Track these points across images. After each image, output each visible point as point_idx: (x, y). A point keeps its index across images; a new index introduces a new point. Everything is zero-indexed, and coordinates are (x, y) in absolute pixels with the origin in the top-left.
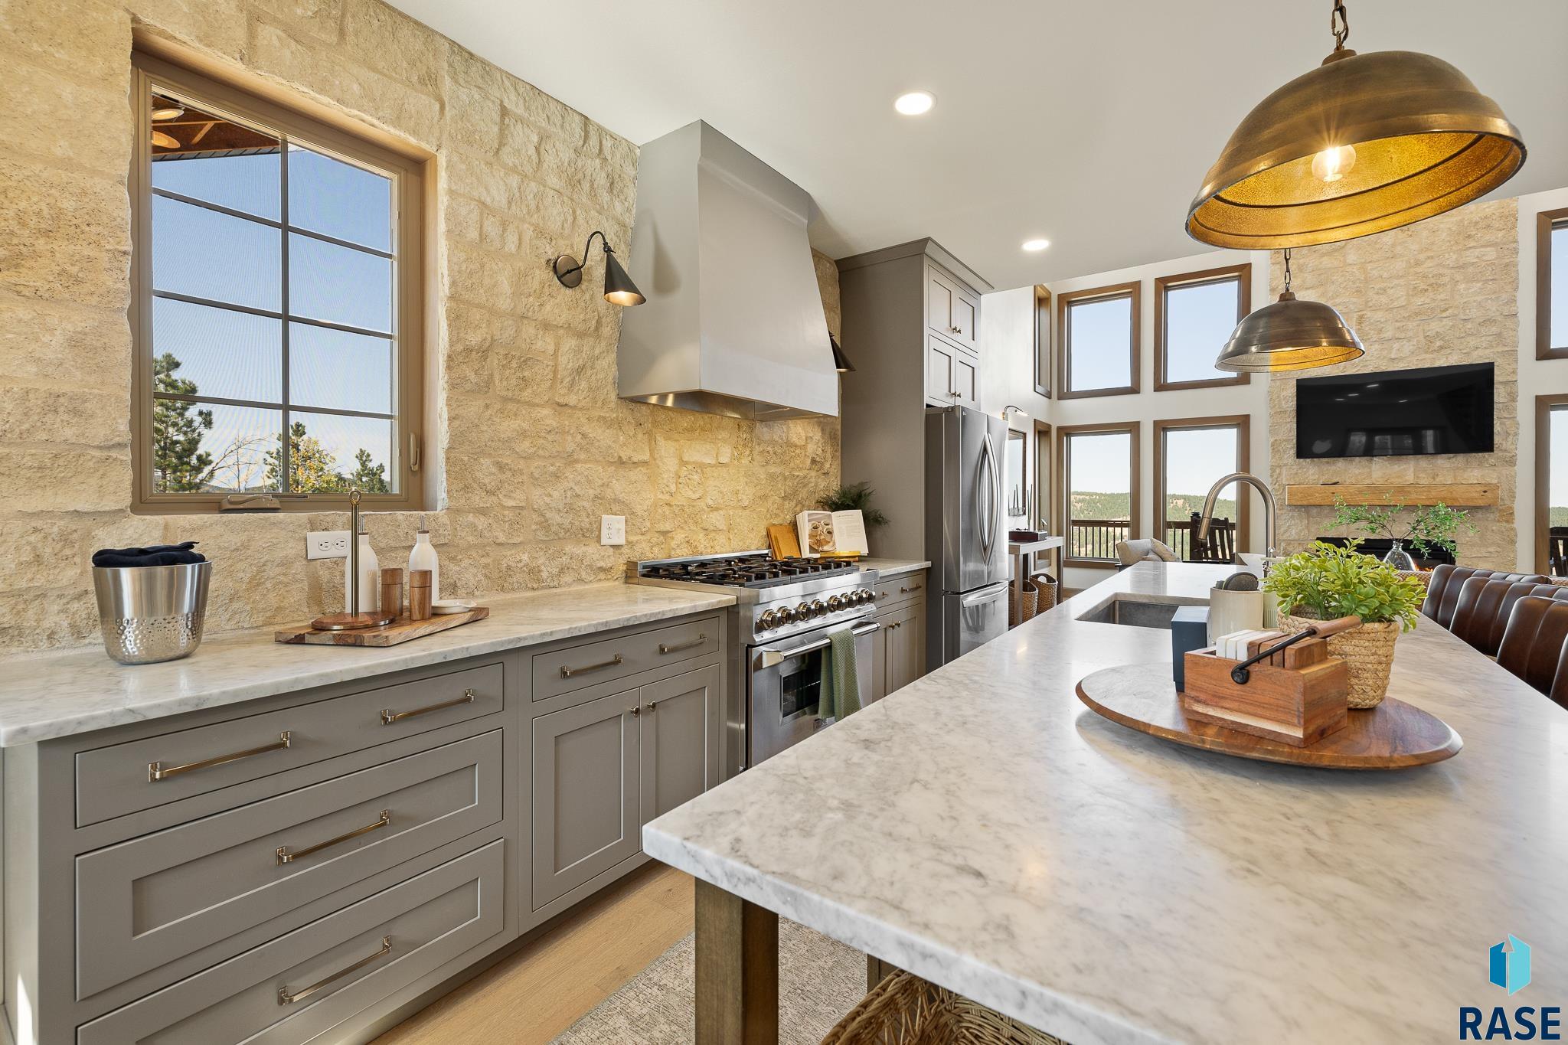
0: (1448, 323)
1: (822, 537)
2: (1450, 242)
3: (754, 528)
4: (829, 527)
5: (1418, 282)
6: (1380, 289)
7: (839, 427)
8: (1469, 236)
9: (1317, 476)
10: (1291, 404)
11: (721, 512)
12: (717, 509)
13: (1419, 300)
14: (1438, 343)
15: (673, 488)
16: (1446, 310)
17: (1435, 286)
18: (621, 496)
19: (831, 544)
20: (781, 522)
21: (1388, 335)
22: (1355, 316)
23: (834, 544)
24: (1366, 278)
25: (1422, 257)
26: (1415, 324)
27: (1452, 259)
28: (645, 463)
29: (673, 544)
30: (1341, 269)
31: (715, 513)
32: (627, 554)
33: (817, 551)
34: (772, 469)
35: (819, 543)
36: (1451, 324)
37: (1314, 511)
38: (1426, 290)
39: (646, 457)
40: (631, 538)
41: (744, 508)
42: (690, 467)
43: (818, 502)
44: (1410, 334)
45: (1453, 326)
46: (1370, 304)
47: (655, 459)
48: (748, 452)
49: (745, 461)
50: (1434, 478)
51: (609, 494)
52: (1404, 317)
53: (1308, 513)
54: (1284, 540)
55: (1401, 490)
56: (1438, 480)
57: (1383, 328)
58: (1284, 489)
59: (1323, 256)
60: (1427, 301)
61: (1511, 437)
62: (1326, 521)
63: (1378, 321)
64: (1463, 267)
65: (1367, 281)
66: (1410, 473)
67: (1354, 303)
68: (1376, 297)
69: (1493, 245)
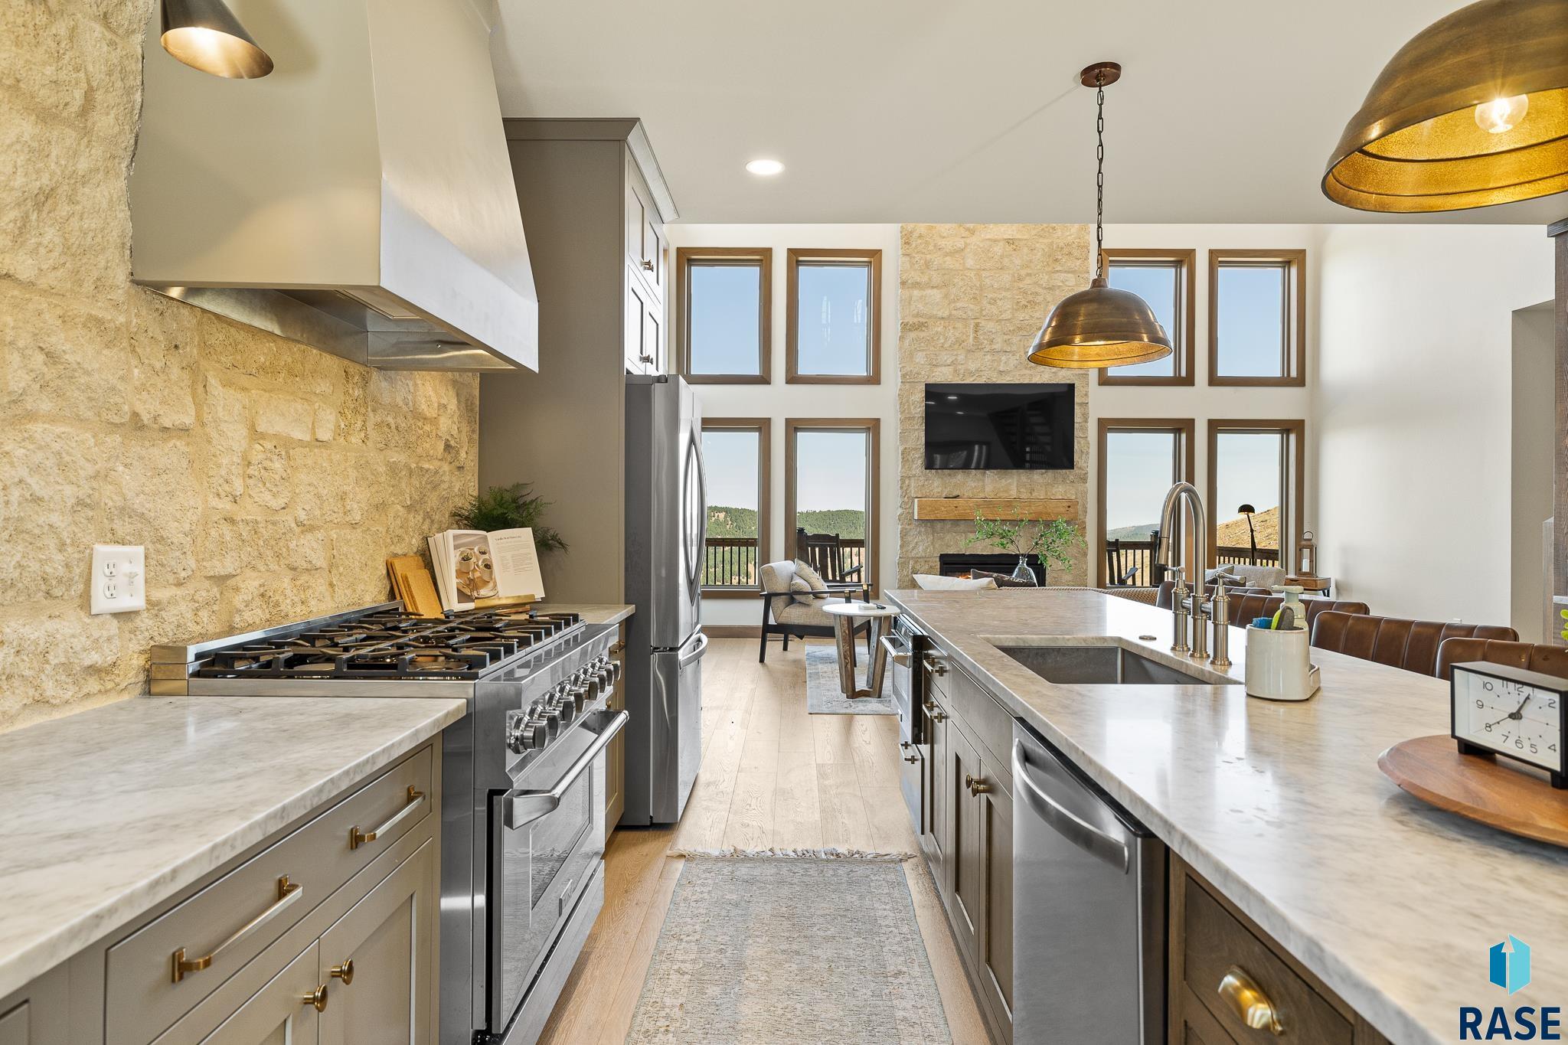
1: (477, 574)
2: (1042, 262)
3: (369, 563)
4: (486, 556)
5: (1020, 297)
6: (991, 298)
7: (477, 393)
8: (1056, 260)
9: (941, 488)
10: (919, 410)
11: (320, 535)
12: (311, 529)
13: (1021, 315)
15: (238, 486)
17: (1032, 303)
18: (137, 503)
19: (491, 585)
20: (405, 550)
21: (996, 346)
22: (972, 323)
23: (495, 585)
24: (980, 286)
25: (1023, 273)
26: (1018, 338)
27: (1044, 279)
28: (185, 430)
29: (238, 601)
30: (961, 272)
31: (309, 536)
32: (152, 631)
33: (469, 599)
34: (397, 457)
35: (473, 584)
37: (939, 525)
38: (1026, 306)
39: (188, 419)
40: (159, 594)
41: (354, 526)
42: (269, 445)
43: (454, 515)
44: (1014, 348)
46: (984, 313)
47: (203, 425)
48: (359, 424)
49: (355, 439)
50: (1032, 493)
51: (108, 496)
52: (1010, 331)
53: (932, 527)
54: (912, 558)
55: (1009, 504)
56: (1035, 494)
57: (994, 338)
58: (913, 502)
59: (946, 255)
60: (1027, 318)
61: (1084, 455)
62: (948, 537)
63: (990, 332)
64: (1051, 289)
65: (981, 288)
66: (1014, 487)
67: (971, 310)
68: (989, 306)
69: (1073, 272)
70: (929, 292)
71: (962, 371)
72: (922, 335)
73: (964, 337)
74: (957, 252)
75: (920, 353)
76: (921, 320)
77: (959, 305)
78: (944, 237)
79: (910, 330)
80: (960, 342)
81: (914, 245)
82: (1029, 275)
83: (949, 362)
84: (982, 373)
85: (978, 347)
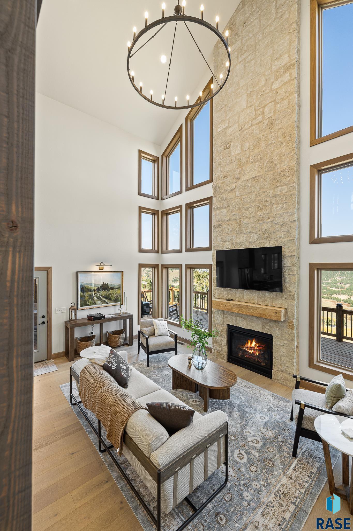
0: (269, 224)
2: (270, 184)
5: (259, 204)
6: (246, 208)
8: (278, 181)
9: (227, 295)
13: (259, 213)
14: (266, 235)
16: (269, 218)
17: (265, 206)
21: (249, 230)
22: (238, 221)
25: (260, 192)
26: (258, 225)
27: (271, 192)
30: (234, 199)
36: (270, 225)
37: (225, 311)
38: (262, 209)
44: (256, 230)
45: (271, 226)
46: (243, 215)
50: (265, 302)
52: (254, 222)
54: (217, 323)
57: (247, 227)
59: (229, 192)
60: (262, 214)
61: (293, 285)
62: (229, 317)
63: (246, 224)
64: (275, 196)
65: (242, 204)
66: (256, 298)
67: (238, 215)
68: (245, 212)
69: (285, 185)
70: (223, 210)
71: (234, 243)
72: (220, 229)
73: (235, 228)
74: (233, 190)
75: (219, 237)
76: (220, 223)
77: (233, 214)
78: (228, 185)
79: (216, 228)
80: (233, 230)
81: (217, 192)
82: (264, 192)
83: (229, 240)
84: (243, 243)
85: (241, 232)
